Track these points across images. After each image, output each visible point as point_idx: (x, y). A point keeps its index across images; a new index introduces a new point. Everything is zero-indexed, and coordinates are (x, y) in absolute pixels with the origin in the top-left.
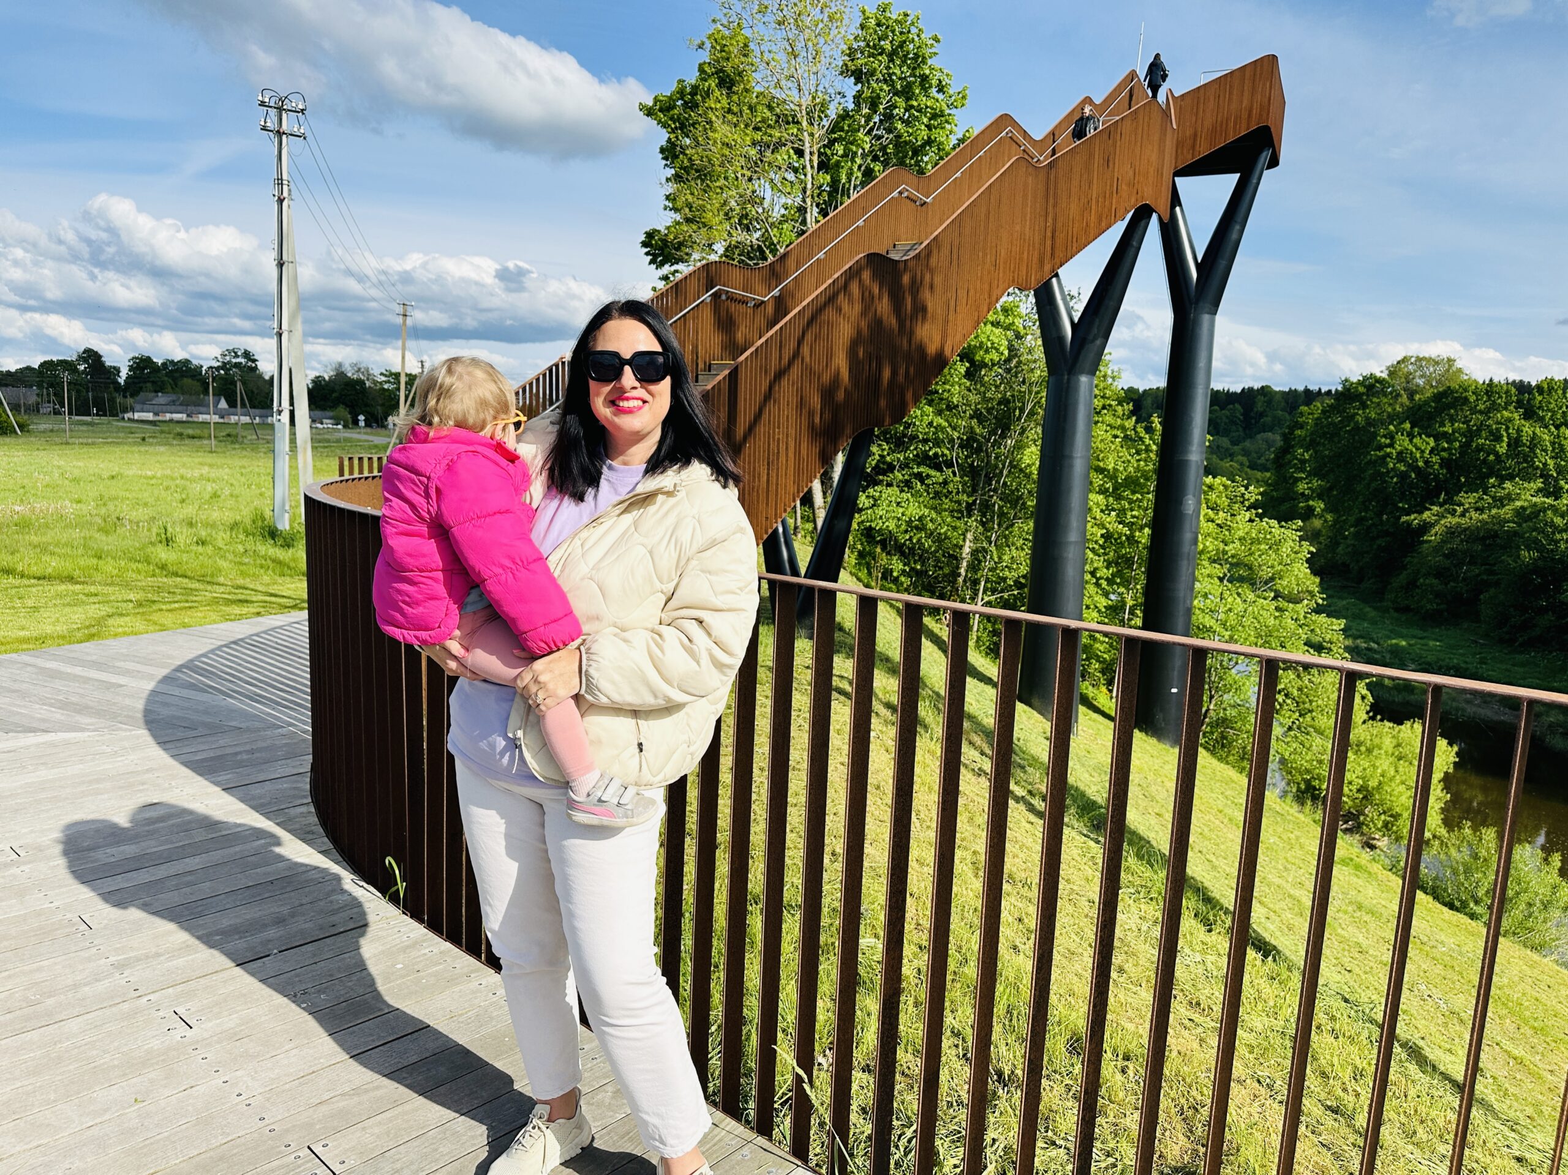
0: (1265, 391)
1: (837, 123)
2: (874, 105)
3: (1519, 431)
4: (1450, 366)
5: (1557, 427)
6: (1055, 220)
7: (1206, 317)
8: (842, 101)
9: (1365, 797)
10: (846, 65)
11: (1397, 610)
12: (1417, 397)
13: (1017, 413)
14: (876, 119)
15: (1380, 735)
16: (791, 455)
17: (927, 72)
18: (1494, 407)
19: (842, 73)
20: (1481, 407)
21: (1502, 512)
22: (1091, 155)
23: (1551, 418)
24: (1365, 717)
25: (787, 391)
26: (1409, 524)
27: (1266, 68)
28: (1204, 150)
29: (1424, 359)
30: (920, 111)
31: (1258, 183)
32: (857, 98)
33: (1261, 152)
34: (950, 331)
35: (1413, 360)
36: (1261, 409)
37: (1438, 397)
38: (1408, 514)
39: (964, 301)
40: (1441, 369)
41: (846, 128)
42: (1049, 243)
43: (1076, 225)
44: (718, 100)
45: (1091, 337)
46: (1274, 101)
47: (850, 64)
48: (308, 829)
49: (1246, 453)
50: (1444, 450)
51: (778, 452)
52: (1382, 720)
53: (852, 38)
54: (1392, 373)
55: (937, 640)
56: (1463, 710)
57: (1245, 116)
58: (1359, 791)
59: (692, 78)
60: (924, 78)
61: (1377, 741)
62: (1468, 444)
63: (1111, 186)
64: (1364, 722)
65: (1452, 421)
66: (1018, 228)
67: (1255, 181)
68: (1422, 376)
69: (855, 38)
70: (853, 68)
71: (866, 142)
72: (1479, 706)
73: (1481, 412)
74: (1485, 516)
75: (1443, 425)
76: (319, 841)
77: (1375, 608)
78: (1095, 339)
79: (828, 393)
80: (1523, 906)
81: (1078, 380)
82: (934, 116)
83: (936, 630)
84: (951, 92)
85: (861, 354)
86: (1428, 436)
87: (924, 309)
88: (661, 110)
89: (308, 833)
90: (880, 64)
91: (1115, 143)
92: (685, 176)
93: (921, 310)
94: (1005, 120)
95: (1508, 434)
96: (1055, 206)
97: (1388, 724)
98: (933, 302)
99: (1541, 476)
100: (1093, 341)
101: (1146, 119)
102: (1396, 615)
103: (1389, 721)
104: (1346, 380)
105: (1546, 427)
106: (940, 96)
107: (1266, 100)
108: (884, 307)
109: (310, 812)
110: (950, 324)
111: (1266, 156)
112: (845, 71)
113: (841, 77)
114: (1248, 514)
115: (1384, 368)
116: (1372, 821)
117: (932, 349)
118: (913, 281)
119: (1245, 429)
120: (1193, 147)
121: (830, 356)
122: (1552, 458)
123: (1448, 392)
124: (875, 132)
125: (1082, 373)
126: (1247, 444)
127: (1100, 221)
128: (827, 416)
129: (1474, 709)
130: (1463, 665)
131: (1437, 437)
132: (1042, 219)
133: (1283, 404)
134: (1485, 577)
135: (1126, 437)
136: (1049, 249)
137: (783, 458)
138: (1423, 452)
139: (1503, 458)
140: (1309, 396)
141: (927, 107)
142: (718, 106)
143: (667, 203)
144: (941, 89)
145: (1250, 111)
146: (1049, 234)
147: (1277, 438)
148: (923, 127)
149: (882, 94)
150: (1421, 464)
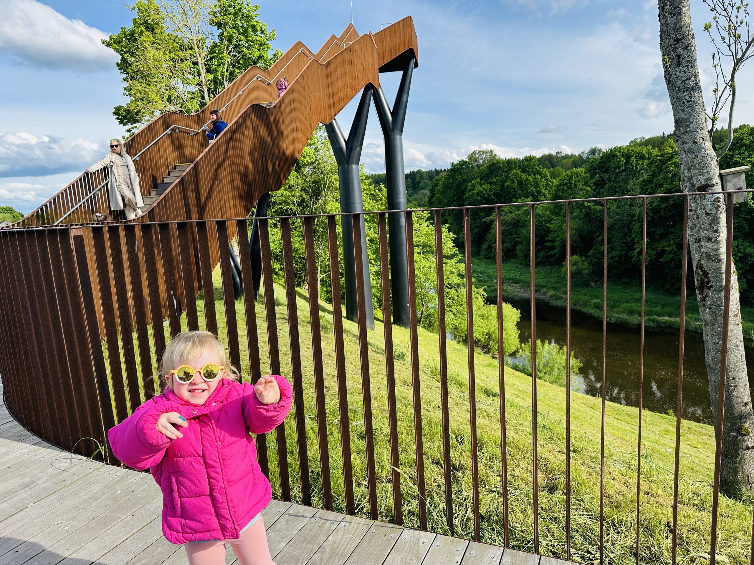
0: (419, 172)
1: (212, 49)
2: (230, 40)
3: (521, 178)
4: (492, 153)
5: (535, 175)
6: (333, 91)
7: (398, 137)
8: (212, 38)
9: (489, 338)
10: (213, 20)
11: (486, 258)
12: (481, 168)
13: (322, 187)
14: (231, 46)
15: (490, 311)
16: (232, 207)
17: (255, 23)
18: (510, 169)
19: (211, 24)
20: (506, 169)
21: (519, 212)
22: (344, 60)
23: (532, 171)
24: (483, 304)
25: (224, 174)
26: (485, 222)
27: (407, 22)
28: (388, 60)
29: (481, 151)
30: (253, 42)
31: (411, 75)
32: (221, 36)
33: (410, 60)
34: (296, 143)
35: (477, 152)
36: (418, 180)
37: (489, 167)
38: (484, 218)
39: (300, 128)
40: (488, 155)
41: (217, 52)
42: (332, 101)
43: (342, 93)
44: (147, 37)
45: (354, 147)
46: (412, 38)
47: (214, 19)
48: (19, 434)
49: (416, 200)
50: (494, 189)
51: (225, 206)
52: (490, 304)
53: (213, 6)
54: (470, 158)
55: (304, 298)
56: (518, 295)
57: (402, 44)
58: (486, 335)
59: (130, 26)
60: (253, 27)
61: (489, 313)
62: (502, 186)
63: (355, 74)
64: (484, 306)
65: (496, 176)
66: (318, 94)
67: (410, 74)
68: (482, 159)
69: (215, 6)
70: (216, 21)
71: (228, 59)
72: (523, 293)
73: (506, 172)
74: (513, 215)
75: (492, 179)
76: (30, 438)
77: (477, 259)
78: (356, 147)
79: (244, 176)
80: (556, 370)
81: (352, 167)
82: (261, 45)
83: (303, 293)
84: (267, 33)
85: (256, 155)
86: (488, 184)
87: (282, 133)
88: (115, 43)
89: (20, 436)
90: (229, 19)
91: (353, 53)
92: (135, 77)
93: (281, 133)
94: (299, 44)
95: (517, 180)
96: (332, 83)
97: (492, 305)
98: (285, 130)
99: (531, 195)
100: (356, 149)
101: (365, 43)
102: (485, 260)
103: (493, 304)
104: (453, 163)
105: (530, 175)
106: (262, 35)
107: (410, 37)
108: (263, 131)
109: (15, 425)
110: (296, 140)
111: (413, 62)
112: (212, 23)
113: (211, 26)
114: (426, 224)
115: (466, 157)
116: (493, 347)
117: (289, 153)
118: (275, 119)
119: (413, 189)
120: (383, 58)
121: (242, 156)
122: (534, 188)
123: (493, 164)
124: (232, 53)
125: (353, 164)
126: (415, 196)
127: (352, 91)
128: (245, 188)
129: (522, 294)
130: (514, 277)
131: (491, 184)
132: (327, 90)
133: (427, 177)
134: (517, 240)
135: (371, 194)
136: (332, 104)
137: (228, 209)
138: (486, 191)
139: (516, 189)
140: (437, 172)
141: (256, 40)
142: (149, 40)
143: (125, 92)
144: (262, 32)
145: (404, 42)
146: (331, 97)
147: (427, 192)
148: (256, 50)
149: (234, 35)
150: (486, 196)
